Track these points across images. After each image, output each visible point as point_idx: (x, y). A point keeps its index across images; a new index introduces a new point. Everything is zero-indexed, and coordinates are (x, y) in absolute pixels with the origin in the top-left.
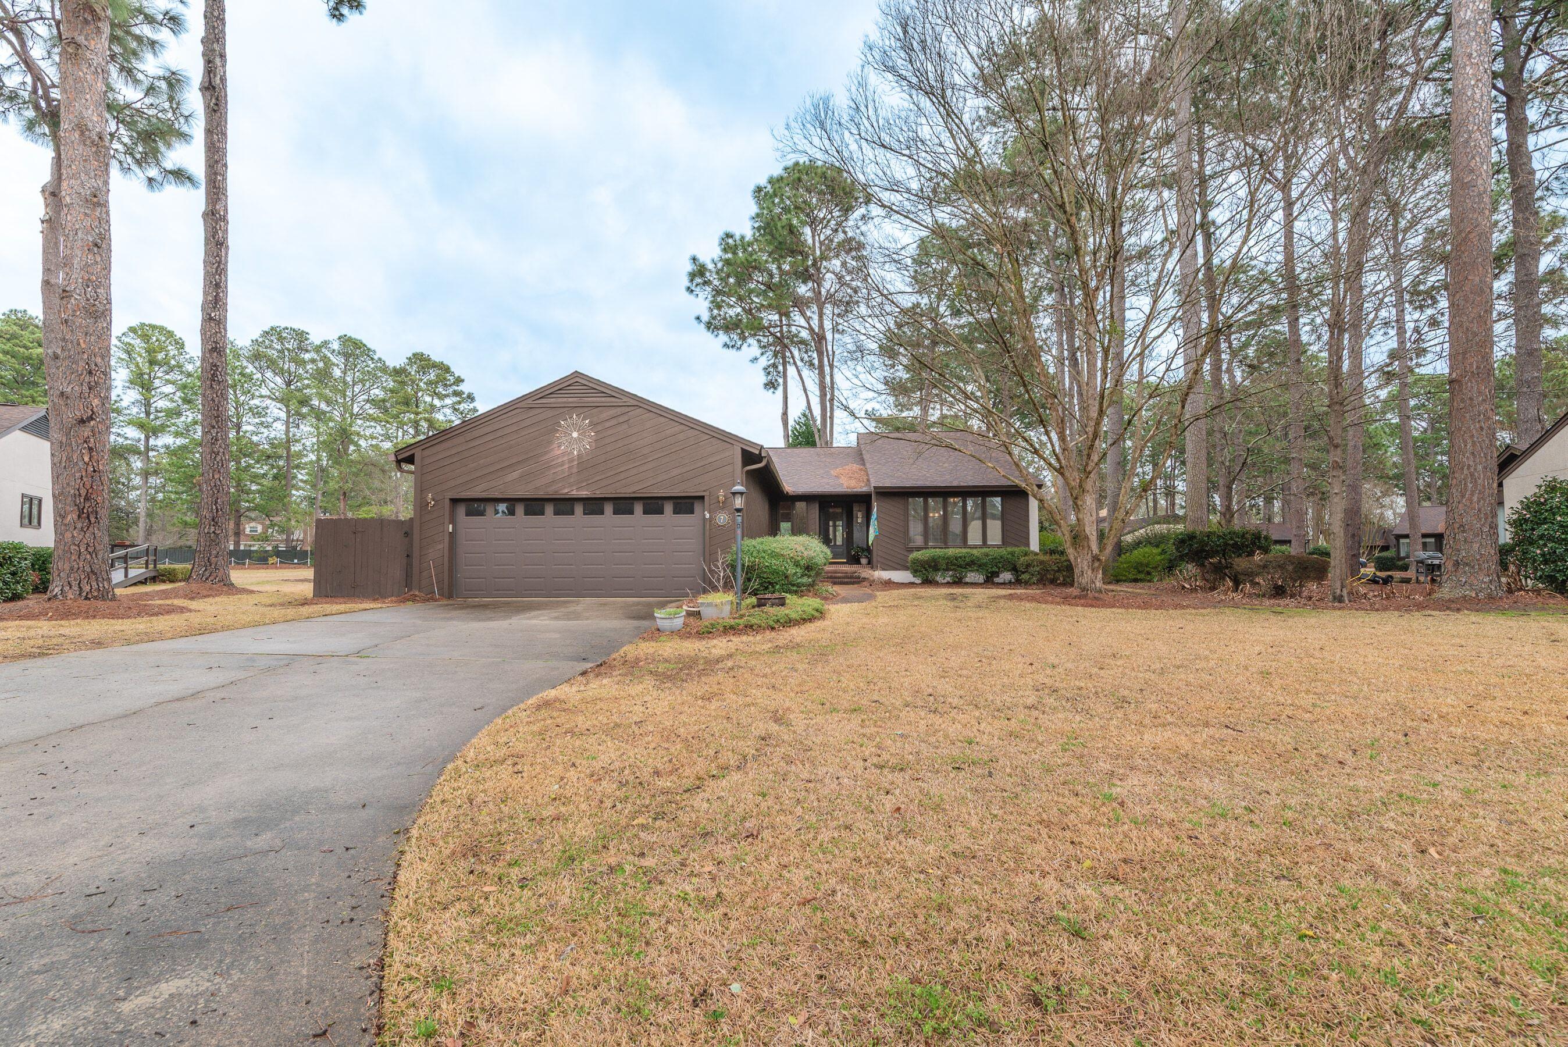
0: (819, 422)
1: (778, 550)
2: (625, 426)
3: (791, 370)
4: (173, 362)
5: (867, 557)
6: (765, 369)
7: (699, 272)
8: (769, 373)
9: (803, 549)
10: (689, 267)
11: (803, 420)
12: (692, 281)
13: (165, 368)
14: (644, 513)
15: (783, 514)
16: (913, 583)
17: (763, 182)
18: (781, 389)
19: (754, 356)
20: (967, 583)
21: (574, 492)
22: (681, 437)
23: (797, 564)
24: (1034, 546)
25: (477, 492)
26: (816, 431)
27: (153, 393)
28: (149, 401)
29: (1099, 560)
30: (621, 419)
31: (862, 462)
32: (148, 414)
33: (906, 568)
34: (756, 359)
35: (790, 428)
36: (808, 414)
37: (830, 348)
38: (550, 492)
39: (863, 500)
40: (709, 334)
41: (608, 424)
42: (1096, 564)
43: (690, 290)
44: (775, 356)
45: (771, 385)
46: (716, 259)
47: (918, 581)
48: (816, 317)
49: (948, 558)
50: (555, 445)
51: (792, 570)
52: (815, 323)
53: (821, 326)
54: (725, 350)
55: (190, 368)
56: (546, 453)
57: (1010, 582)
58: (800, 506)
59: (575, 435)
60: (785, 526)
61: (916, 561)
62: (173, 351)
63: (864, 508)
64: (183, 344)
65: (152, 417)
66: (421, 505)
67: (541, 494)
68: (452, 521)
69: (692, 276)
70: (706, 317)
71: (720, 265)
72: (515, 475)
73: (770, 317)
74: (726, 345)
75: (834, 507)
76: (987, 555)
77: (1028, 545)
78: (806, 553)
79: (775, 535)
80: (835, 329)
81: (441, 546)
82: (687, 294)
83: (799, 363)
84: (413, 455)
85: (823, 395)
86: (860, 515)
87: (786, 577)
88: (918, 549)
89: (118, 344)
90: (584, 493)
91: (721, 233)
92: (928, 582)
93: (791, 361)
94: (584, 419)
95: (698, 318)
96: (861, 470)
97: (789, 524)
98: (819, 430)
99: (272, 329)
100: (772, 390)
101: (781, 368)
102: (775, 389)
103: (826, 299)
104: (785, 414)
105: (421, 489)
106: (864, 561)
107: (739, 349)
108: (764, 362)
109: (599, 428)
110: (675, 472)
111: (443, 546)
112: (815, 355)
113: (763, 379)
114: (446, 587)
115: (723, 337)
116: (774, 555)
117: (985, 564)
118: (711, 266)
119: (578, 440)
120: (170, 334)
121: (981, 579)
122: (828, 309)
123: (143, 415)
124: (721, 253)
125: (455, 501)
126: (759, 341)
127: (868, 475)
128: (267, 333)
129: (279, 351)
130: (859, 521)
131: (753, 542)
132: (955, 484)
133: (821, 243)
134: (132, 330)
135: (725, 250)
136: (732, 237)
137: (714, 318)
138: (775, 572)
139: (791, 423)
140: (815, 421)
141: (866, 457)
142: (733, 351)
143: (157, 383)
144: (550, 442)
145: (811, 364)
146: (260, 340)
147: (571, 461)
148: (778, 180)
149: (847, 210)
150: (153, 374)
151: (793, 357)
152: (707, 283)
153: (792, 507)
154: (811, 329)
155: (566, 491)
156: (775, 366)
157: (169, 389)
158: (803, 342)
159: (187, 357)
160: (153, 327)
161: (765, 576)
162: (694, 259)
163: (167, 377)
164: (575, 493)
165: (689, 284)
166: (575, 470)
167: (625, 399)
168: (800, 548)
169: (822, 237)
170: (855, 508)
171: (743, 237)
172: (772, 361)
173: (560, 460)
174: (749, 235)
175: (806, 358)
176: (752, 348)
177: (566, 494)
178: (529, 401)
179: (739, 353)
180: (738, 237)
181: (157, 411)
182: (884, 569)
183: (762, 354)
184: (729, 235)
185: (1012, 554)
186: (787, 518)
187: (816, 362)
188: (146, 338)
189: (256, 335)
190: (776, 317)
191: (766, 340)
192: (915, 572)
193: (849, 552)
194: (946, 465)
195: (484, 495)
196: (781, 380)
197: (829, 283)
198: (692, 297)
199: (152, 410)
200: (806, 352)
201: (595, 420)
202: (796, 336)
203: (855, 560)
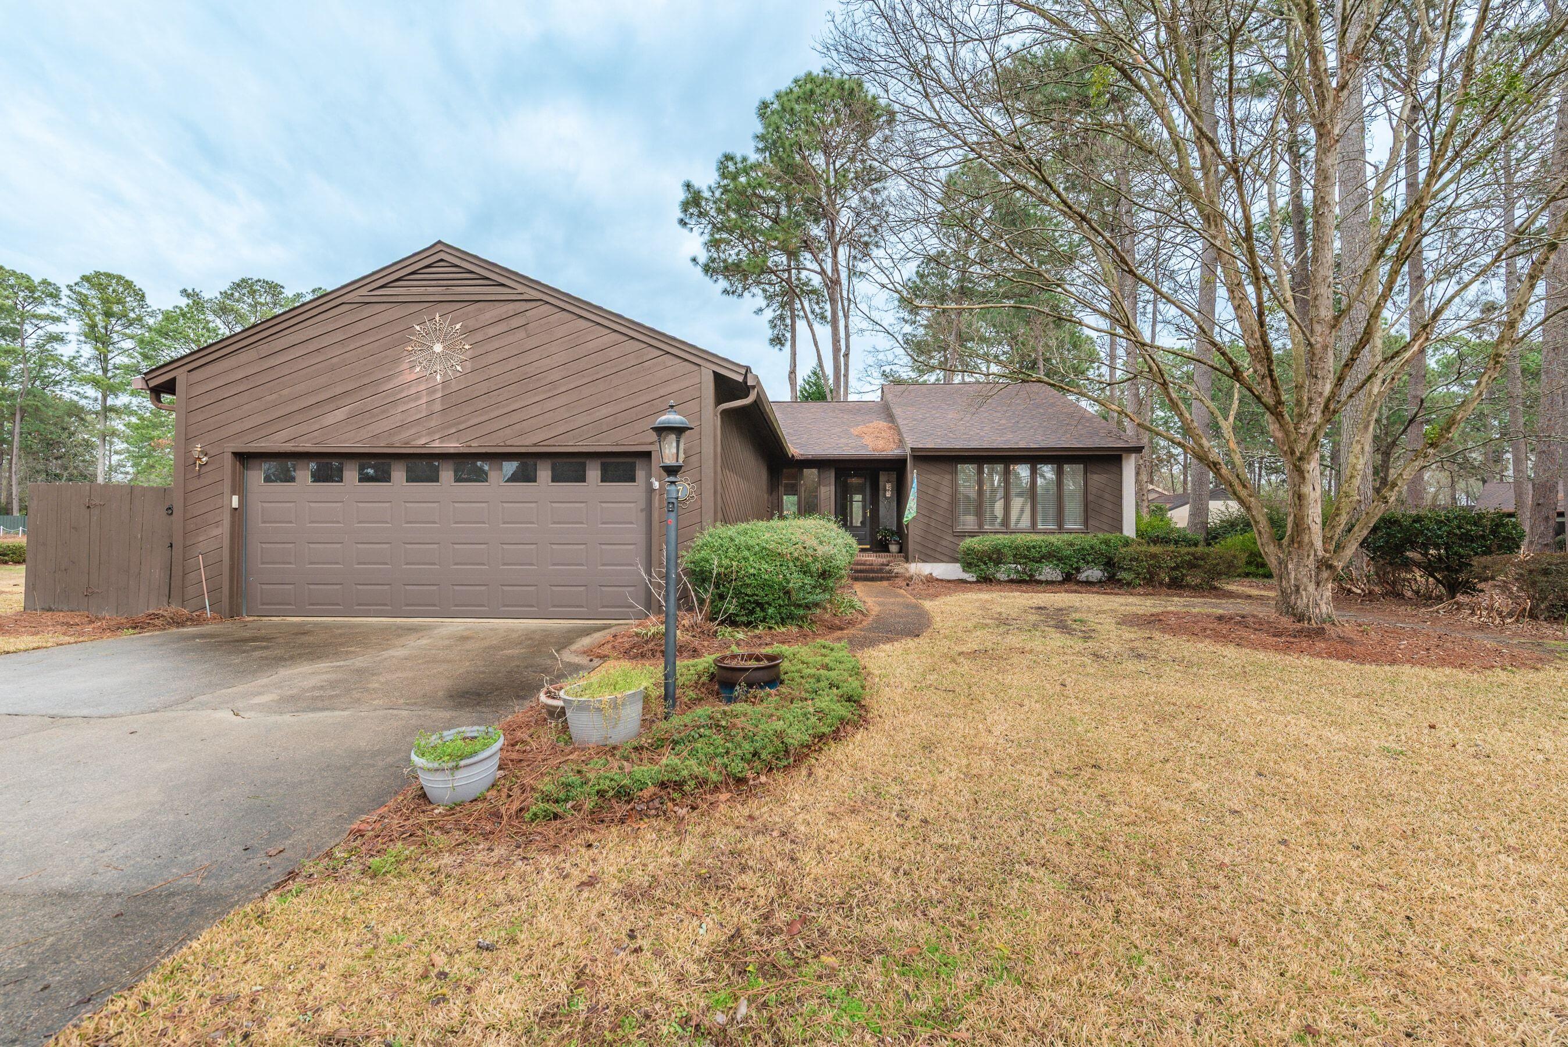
0: (831, 381)
1: (772, 546)
2: (521, 334)
3: (801, 325)
4: (132, 315)
5: (898, 543)
6: (772, 322)
7: (693, 201)
8: (775, 326)
9: (814, 543)
10: (682, 195)
11: (813, 380)
12: (685, 211)
13: (124, 320)
14: (554, 479)
15: (786, 485)
16: (964, 581)
17: (769, 97)
18: (788, 344)
19: (758, 306)
20: (1040, 582)
21: (436, 444)
22: (613, 353)
23: (805, 570)
24: (1129, 530)
25: (277, 443)
26: (827, 391)
27: (111, 348)
28: (106, 356)
29: (1330, 567)
30: (515, 322)
31: (890, 417)
32: (105, 371)
33: (955, 560)
34: (761, 310)
35: (798, 388)
36: (818, 373)
37: (845, 294)
38: (398, 443)
39: (896, 467)
40: (707, 278)
41: (492, 331)
42: (1325, 574)
43: (683, 223)
44: (782, 306)
45: (777, 341)
46: (713, 185)
47: (970, 577)
48: (829, 261)
49: (1016, 548)
50: (405, 366)
51: (796, 580)
52: (828, 267)
53: (836, 270)
54: (725, 297)
55: (151, 321)
56: (389, 378)
57: (1100, 581)
58: (811, 474)
59: (438, 348)
60: (789, 501)
61: (969, 552)
62: (130, 301)
63: (894, 476)
64: (143, 296)
65: (110, 374)
66: (187, 465)
67: (380, 446)
68: (239, 487)
69: (685, 206)
70: (703, 257)
71: (717, 194)
72: (340, 415)
73: (776, 258)
74: (725, 292)
75: (855, 476)
76: (1071, 545)
77: (1121, 530)
78: (821, 550)
79: (770, 518)
80: (852, 272)
81: (216, 532)
82: (679, 227)
83: (811, 316)
84: (174, 379)
85: (836, 350)
86: (888, 486)
87: (787, 593)
88: (972, 534)
89: (69, 293)
90: (452, 446)
91: (719, 155)
92: (986, 580)
93: (802, 313)
94: (453, 322)
95: (694, 260)
96: (890, 428)
97: (795, 498)
98: (831, 391)
99: (243, 280)
100: (779, 346)
101: (788, 321)
102: (783, 345)
103: (841, 239)
104: (793, 372)
105: (186, 438)
106: (894, 548)
107: (741, 295)
108: (769, 314)
109: (479, 336)
110: (604, 411)
111: (223, 530)
112: (828, 307)
113: (769, 333)
114: (226, 600)
115: (723, 283)
116: (766, 554)
117: (1068, 557)
118: (707, 194)
119: (444, 356)
120: (128, 285)
121: (1057, 575)
122: (843, 252)
123: (100, 372)
124: (718, 179)
125: (245, 458)
126: (764, 291)
127: (900, 433)
128: (238, 285)
129: (250, 305)
130: (888, 494)
131: (732, 530)
132: (1022, 445)
133: (836, 171)
134: (85, 278)
135: (723, 176)
136: (732, 159)
137: (713, 260)
138: (764, 585)
139: (800, 382)
140: (826, 380)
141: (897, 411)
142: (733, 299)
143: (115, 337)
144: (397, 360)
145: (823, 317)
146: (229, 292)
147: (431, 391)
148: (787, 94)
149: (865, 133)
150: (110, 327)
151: (803, 308)
152: (701, 214)
153: (798, 476)
154: (823, 272)
155: (422, 441)
156: (782, 318)
157: (128, 344)
158: (814, 291)
159: (149, 310)
160: (108, 275)
161: (749, 591)
162: (688, 186)
163: (127, 331)
164: (438, 446)
165: (682, 216)
166: (438, 407)
167: (520, 288)
168: (812, 542)
169: (838, 164)
170: (882, 478)
171: (744, 159)
172: (779, 312)
173: (413, 391)
174: (754, 157)
175: (818, 310)
176: (754, 298)
177: (423, 446)
178: (364, 291)
179: (741, 300)
180: (739, 159)
181: (116, 368)
182: (924, 561)
183: (768, 306)
184: (729, 158)
185: (1107, 542)
186: (792, 490)
187: (829, 314)
188: (101, 288)
189: (225, 286)
190: (784, 259)
191: (772, 290)
192: (968, 566)
193: (873, 535)
194: (1003, 422)
195: (289, 447)
196: (788, 335)
197: (845, 218)
198: (685, 231)
199: (110, 367)
200: (818, 303)
201: (472, 324)
202: (806, 284)
203: (881, 547)
